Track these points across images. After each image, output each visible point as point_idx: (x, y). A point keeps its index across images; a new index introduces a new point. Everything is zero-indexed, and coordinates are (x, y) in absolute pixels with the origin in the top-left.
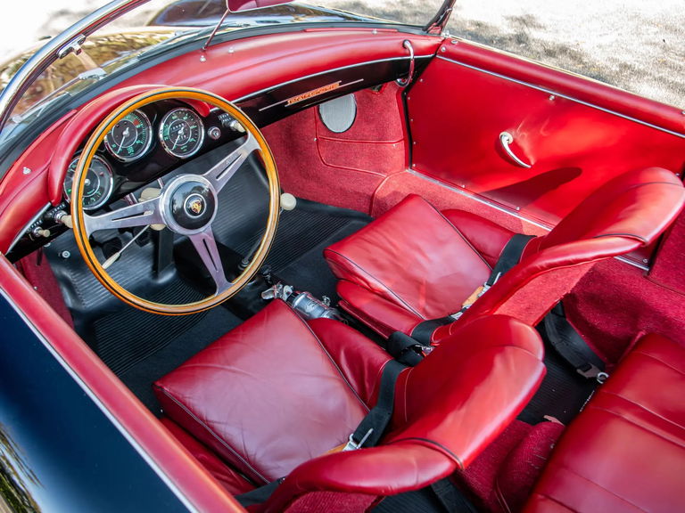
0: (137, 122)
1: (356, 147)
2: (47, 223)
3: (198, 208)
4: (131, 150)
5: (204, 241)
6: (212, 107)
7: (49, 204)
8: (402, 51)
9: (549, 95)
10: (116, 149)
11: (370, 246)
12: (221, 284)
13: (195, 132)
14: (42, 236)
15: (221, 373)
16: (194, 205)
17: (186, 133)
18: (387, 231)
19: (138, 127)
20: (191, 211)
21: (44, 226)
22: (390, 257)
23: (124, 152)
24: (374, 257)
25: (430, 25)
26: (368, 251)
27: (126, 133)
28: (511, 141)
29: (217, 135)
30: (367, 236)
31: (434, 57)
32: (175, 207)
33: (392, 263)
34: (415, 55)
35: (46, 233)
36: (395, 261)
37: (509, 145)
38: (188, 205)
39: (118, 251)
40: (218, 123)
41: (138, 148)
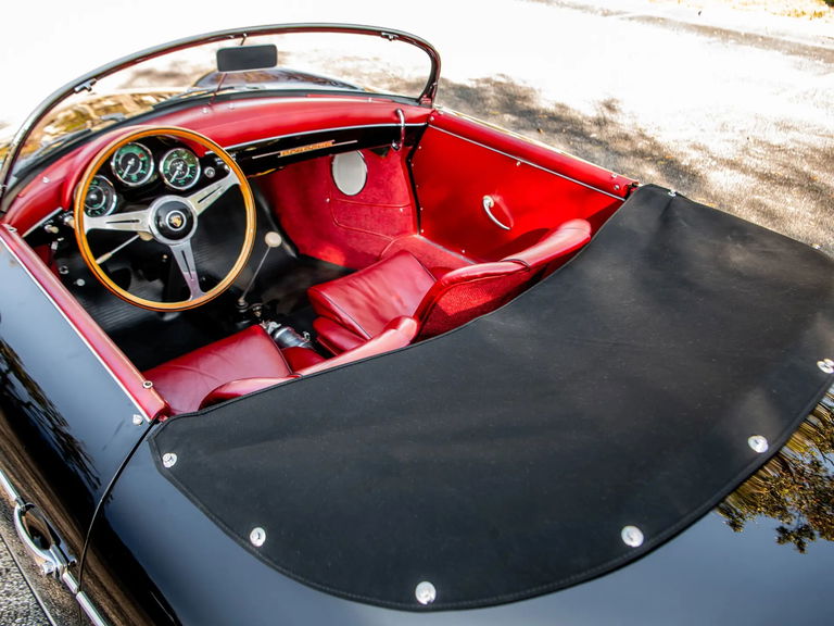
0: (142, 155)
1: (365, 211)
2: (57, 221)
3: (179, 223)
4: (134, 176)
5: (183, 252)
6: (208, 150)
7: (60, 209)
8: (396, 118)
9: (517, 161)
10: (121, 175)
11: (350, 289)
12: (195, 292)
13: (193, 170)
14: (52, 233)
15: (190, 373)
16: (176, 220)
17: (184, 169)
18: (369, 278)
19: (142, 159)
20: (172, 225)
21: (53, 225)
22: (366, 299)
23: (128, 179)
24: (351, 297)
25: (421, 96)
26: (347, 292)
27: (131, 162)
28: (492, 205)
29: (212, 174)
30: (351, 281)
31: (426, 126)
32: (161, 223)
33: (369, 306)
34: (406, 122)
35: (55, 230)
36: (373, 305)
37: (490, 208)
38: (170, 220)
39: (110, 251)
40: (214, 164)
41: (141, 176)
